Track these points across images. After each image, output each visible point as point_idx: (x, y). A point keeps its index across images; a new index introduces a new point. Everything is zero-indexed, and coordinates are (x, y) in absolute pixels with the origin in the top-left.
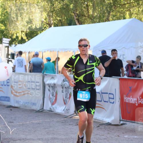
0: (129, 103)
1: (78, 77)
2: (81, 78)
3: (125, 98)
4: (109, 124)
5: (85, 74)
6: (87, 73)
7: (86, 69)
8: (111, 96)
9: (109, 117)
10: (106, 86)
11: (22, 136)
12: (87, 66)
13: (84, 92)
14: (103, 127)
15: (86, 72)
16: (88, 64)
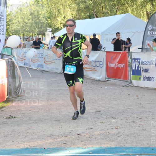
1: (66, 53)
2: (68, 54)
4: (99, 81)
5: (71, 51)
6: (73, 50)
7: (71, 45)
8: (101, 63)
9: (99, 76)
10: (98, 56)
12: (72, 43)
13: (70, 66)
14: (95, 82)
15: (72, 48)
16: (73, 41)
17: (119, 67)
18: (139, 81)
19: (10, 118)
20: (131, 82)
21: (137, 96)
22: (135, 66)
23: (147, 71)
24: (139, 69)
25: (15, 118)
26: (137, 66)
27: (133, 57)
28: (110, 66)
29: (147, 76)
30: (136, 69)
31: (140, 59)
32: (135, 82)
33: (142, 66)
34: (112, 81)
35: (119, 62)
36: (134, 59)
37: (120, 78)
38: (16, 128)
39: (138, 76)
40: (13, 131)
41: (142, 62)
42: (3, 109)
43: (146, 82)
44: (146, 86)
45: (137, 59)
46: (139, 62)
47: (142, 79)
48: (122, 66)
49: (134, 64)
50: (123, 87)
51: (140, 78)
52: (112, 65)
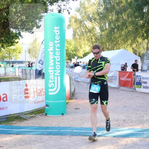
0: (122, 81)
3: (121, 78)
4: (114, 88)
8: (116, 78)
9: (114, 85)
10: (114, 74)
11: (83, 92)
14: (112, 89)
17: (127, 80)
18: (140, 89)
19: (76, 109)
20: (135, 89)
21: (143, 97)
22: (137, 80)
23: (146, 83)
24: (140, 82)
25: (79, 109)
26: (139, 80)
27: (136, 75)
28: (121, 79)
29: (145, 86)
30: (139, 81)
31: (141, 76)
32: (137, 89)
33: (142, 80)
34: (122, 88)
35: (128, 77)
36: (137, 76)
37: (128, 86)
38: (83, 115)
39: (140, 86)
40: (83, 117)
41: (142, 78)
42: (69, 104)
43: (145, 89)
44: (145, 92)
45: (139, 76)
46: (140, 78)
47: (142, 87)
48: (129, 79)
49: (137, 79)
50: (131, 91)
51: (141, 87)
52: (123, 79)
